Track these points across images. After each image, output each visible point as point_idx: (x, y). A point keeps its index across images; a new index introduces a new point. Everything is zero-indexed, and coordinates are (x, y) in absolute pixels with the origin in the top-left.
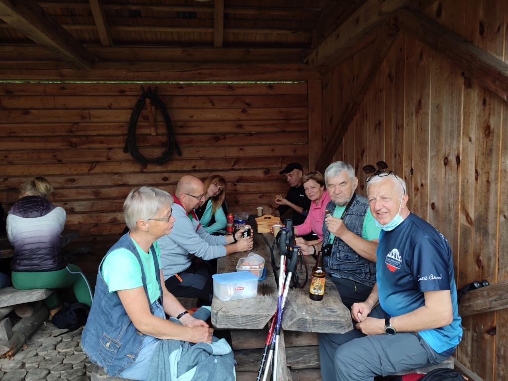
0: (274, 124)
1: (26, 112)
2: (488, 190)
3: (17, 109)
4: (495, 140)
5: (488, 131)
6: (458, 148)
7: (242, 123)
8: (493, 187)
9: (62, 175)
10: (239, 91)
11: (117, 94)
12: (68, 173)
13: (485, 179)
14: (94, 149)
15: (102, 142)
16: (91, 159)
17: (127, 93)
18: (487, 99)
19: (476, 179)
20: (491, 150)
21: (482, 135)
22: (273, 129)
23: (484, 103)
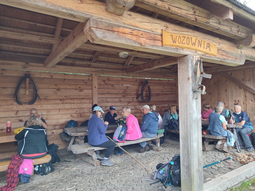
0: (170, 91)
1: (112, 85)
2: (247, 106)
3: (110, 84)
4: (247, 98)
5: (246, 96)
6: (238, 99)
7: (163, 90)
8: (247, 105)
9: (120, 106)
10: (162, 82)
11: (135, 81)
12: (122, 105)
13: (246, 104)
14: (129, 98)
15: (131, 96)
16: (128, 101)
17: (137, 81)
18: (245, 91)
19: (243, 104)
20: (247, 99)
21: (244, 97)
22: (169, 93)
23: (244, 91)
